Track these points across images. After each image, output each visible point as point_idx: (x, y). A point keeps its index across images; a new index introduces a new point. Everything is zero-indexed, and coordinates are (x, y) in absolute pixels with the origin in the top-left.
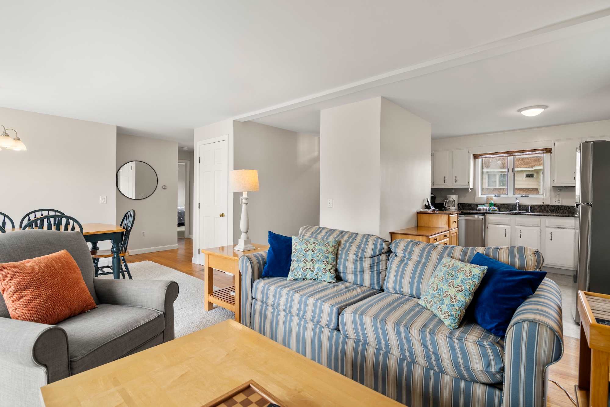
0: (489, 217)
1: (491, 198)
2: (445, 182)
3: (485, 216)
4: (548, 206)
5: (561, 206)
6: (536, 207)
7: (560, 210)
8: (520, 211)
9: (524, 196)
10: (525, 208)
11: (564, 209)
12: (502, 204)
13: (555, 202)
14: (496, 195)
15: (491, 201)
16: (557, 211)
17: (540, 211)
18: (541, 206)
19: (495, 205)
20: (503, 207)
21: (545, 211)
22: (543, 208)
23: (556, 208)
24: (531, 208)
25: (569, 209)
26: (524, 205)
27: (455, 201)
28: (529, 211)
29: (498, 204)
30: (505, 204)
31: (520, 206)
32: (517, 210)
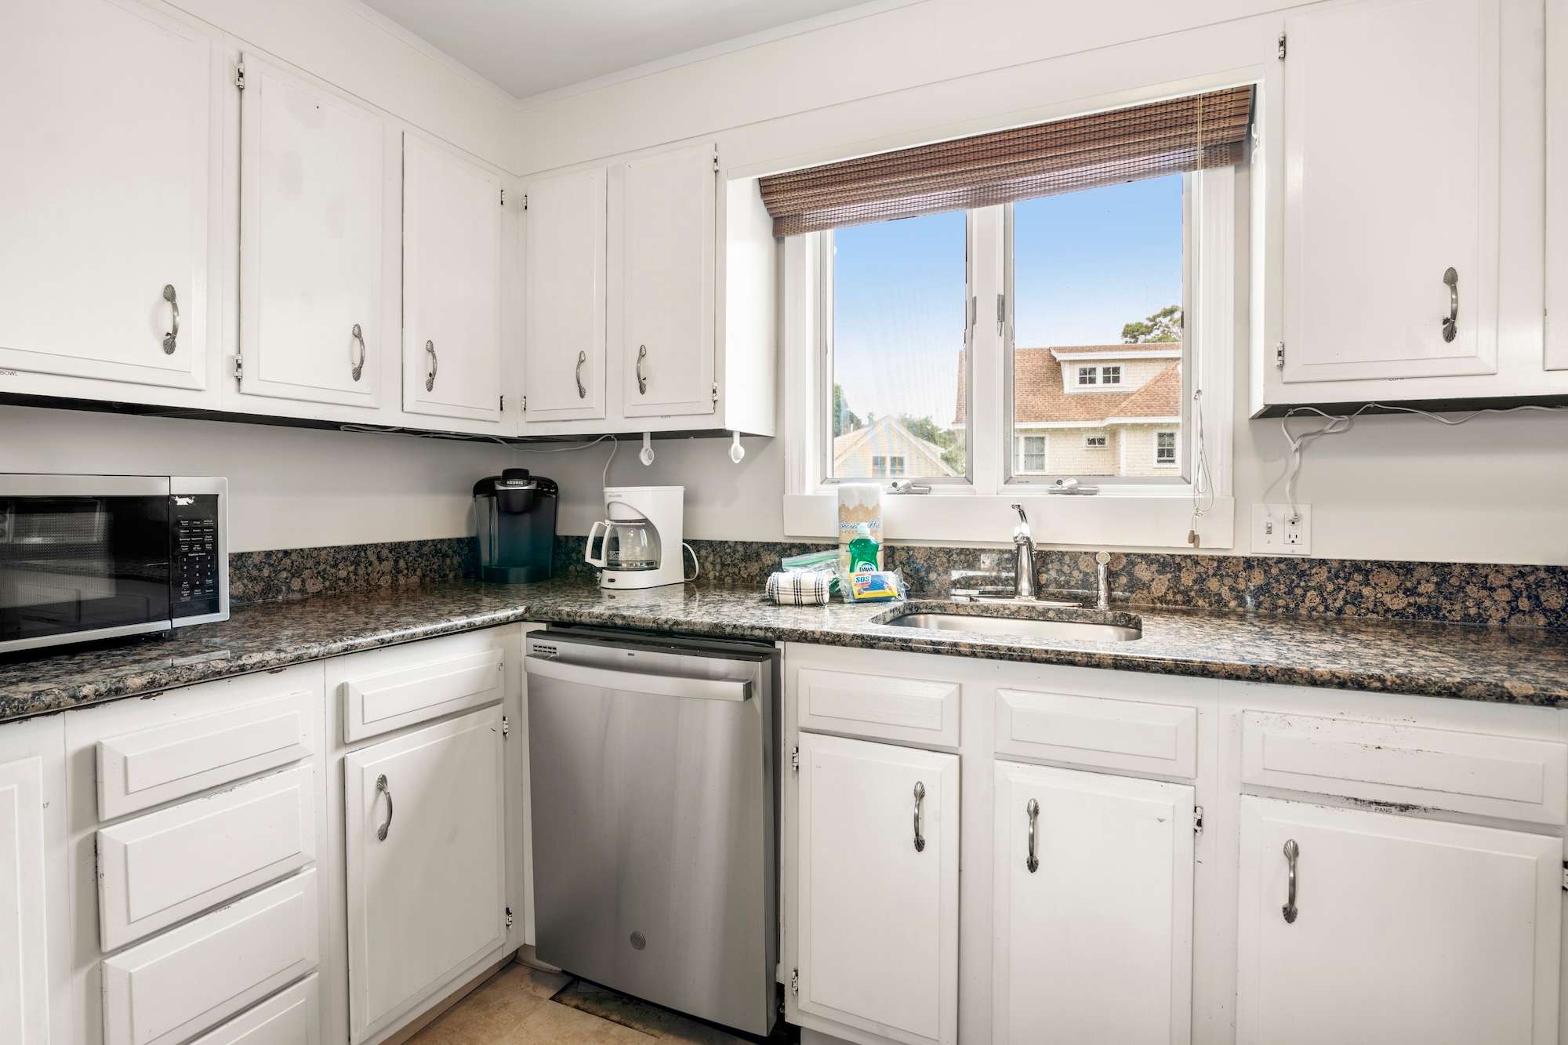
1: (863, 507)
2: (582, 394)
4: (1221, 561)
5: (1312, 560)
6: (1143, 572)
7: (1304, 596)
8: (1042, 604)
9: (1071, 492)
10: (1076, 573)
11: (1330, 587)
12: (934, 546)
13: (1269, 532)
14: (895, 485)
15: (862, 524)
16: (1281, 602)
17: (1170, 597)
18: (1178, 560)
19: (897, 557)
20: (941, 565)
21: (1201, 603)
22: (1187, 579)
23: (1278, 581)
24: (1111, 575)
25: (1366, 591)
26: (1067, 559)
27: (656, 529)
28: (1102, 604)
29: (913, 549)
30: (951, 550)
31: (1044, 564)
32: (1025, 593)
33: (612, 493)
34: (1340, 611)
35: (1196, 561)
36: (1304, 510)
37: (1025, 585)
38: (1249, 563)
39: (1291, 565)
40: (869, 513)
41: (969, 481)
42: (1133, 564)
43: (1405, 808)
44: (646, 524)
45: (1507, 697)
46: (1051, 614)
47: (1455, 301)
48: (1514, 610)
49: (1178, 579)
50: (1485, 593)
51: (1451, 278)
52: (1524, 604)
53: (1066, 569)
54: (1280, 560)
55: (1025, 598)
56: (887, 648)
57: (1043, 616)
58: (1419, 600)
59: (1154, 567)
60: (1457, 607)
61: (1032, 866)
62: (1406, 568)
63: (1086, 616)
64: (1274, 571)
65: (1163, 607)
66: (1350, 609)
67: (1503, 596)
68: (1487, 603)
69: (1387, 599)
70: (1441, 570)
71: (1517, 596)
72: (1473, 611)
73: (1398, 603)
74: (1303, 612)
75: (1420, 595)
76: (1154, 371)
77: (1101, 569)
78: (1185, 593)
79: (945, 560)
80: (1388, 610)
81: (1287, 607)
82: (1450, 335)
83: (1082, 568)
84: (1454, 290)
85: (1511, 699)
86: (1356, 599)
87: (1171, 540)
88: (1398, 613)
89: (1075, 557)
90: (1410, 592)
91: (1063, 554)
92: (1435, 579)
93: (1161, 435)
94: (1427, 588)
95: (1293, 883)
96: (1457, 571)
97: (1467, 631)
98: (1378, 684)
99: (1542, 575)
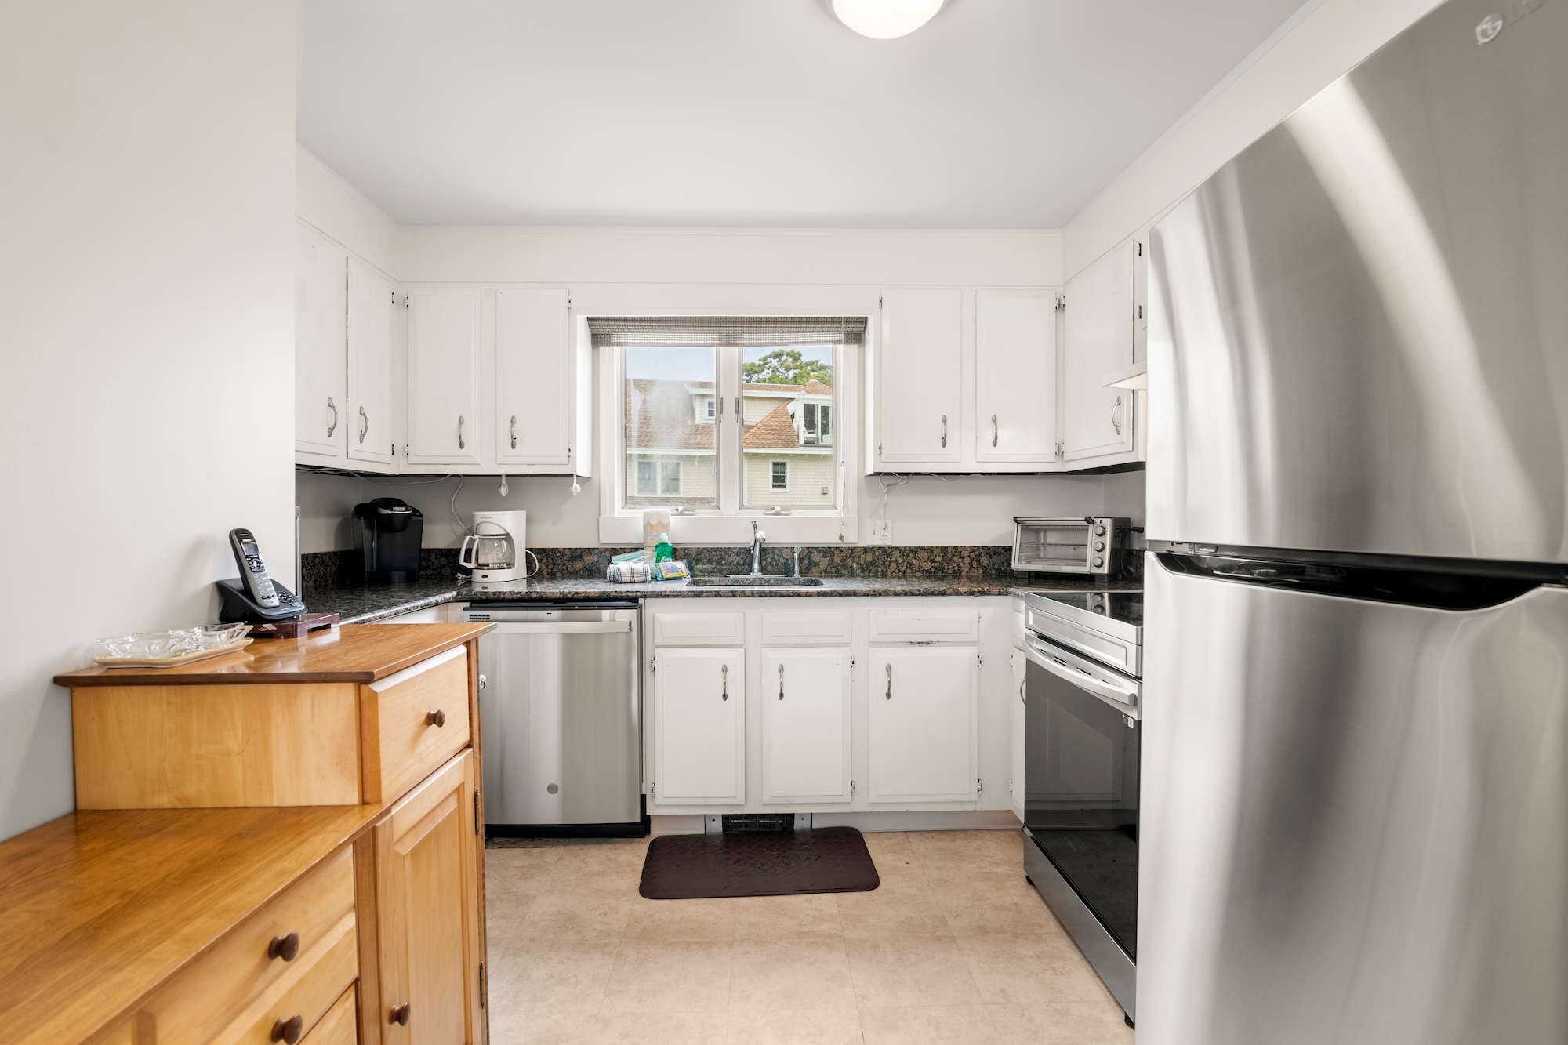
0: (658, 615)
1: (660, 524)
2: (461, 446)
3: (640, 608)
4: (853, 549)
5: (892, 548)
6: (816, 557)
7: (889, 565)
8: (766, 577)
9: (777, 514)
10: (781, 559)
11: (900, 560)
12: (700, 547)
13: (874, 534)
14: (677, 510)
15: (663, 534)
16: (880, 569)
17: (829, 570)
18: (832, 549)
19: (677, 554)
20: (705, 558)
21: (844, 572)
22: (837, 559)
23: (878, 559)
24: (801, 559)
25: (915, 561)
26: (777, 551)
27: (512, 540)
28: (797, 575)
29: (687, 549)
30: (711, 549)
31: (765, 555)
32: (756, 571)
33: (480, 516)
34: (905, 572)
35: (841, 550)
36: (890, 524)
37: (756, 566)
38: (865, 550)
39: (883, 549)
40: (665, 527)
41: (719, 508)
42: (810, 553)
43: (928, 643)
44: (508, 537)
45: (959, 594)
46: (772, 581)
47: (946, 430)
48: (972, 567)
49: (832, 560)
50: (961, 560)
51: (945, 420)
52: (975, 564)
53: (776, 557)
54: (879, 548)
55: (756, 573)
56: (708, 597)
57: (768, 583)
58: (936, 564)
59: (821, 554)
60: (951, 567)
61: (781, 696)
62: (931, 550)
63: (790, 581)
64: (877, 554)
65: (827, 574)
66: (908, 571)
67: (967, 561)
68: (962, 564)
69: (924, 564)
70: (944, 550)
71: (972, 560)
72: (956, 569)
73: (927, 566)
74: (889, 573)
75: (936, 562)
76: (767, 409)
77: (796, 556)
78: (836, 567)
79: (707, 555)
80: (924, 570)
81: (882, 571)
82: (944, 445)
83: (785, 556)
84: (945, 424)
85: (961, 594)
86: (911, 566)
87: (830, 539)
88: (928, 571)
89: (781, 550)
90: (932, 561)
91: (774, 549)
92: (942, 554)
93: (775, 464)
94: (939, 559)
95: (889, 682)
96: (950, 550)
97: (954, 577)
98: (918, 593)
99: (981, 550)
